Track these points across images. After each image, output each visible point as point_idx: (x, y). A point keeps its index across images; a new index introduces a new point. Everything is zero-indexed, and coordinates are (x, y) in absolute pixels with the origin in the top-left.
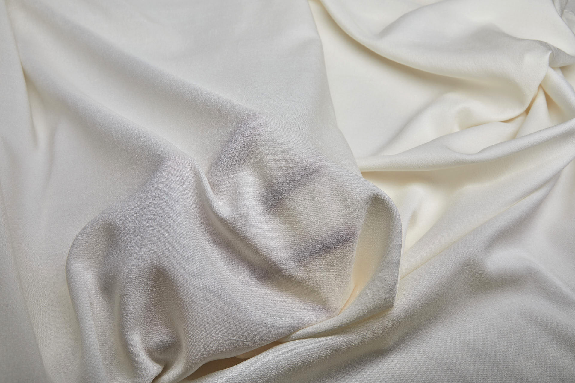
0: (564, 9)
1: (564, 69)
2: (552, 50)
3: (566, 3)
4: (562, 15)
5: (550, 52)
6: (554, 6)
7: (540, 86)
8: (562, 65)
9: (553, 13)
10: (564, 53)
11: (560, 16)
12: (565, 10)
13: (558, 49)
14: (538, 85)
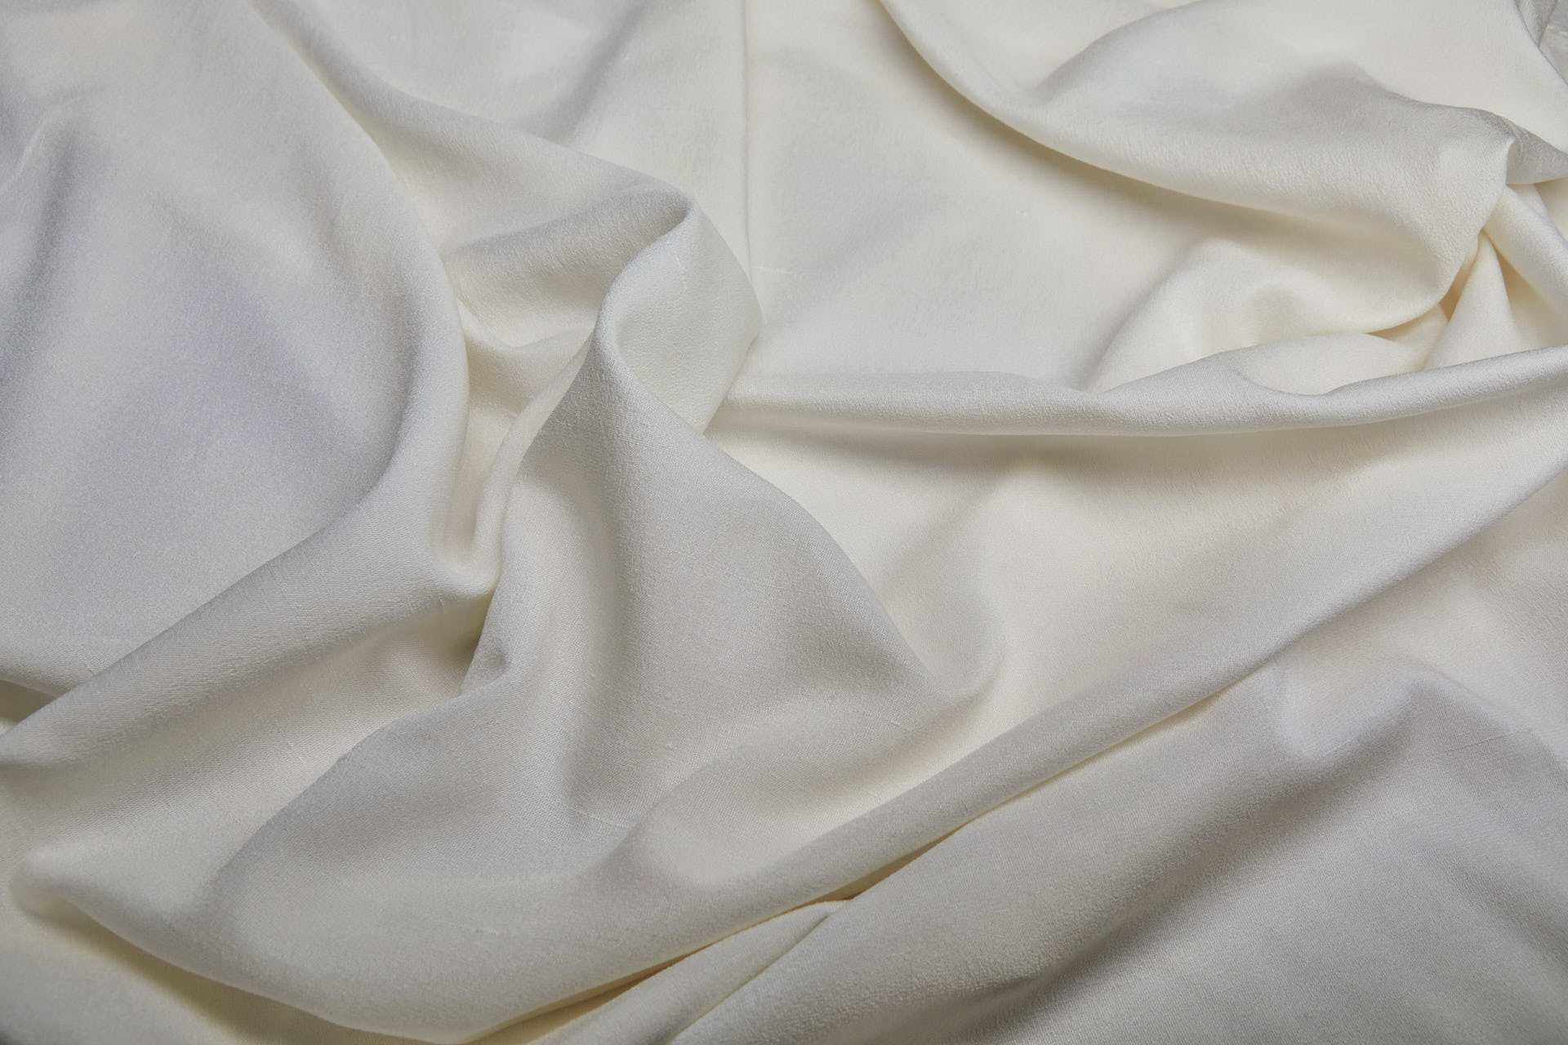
0: (1546, 23)
1: (1545, 189)
2: (1514, 135)
3: (1553, 8)
4: (1539, 41)
5: (1510, 141)
6: (1521, 15)
7: (1483, 233)
8: (1540, 180)
9: (1516, 33)
10: (1547, 146)
11: (1535, 43)
12: (1549, 27)
13: (1530, 135)
14: (1479, 229)
